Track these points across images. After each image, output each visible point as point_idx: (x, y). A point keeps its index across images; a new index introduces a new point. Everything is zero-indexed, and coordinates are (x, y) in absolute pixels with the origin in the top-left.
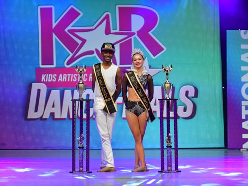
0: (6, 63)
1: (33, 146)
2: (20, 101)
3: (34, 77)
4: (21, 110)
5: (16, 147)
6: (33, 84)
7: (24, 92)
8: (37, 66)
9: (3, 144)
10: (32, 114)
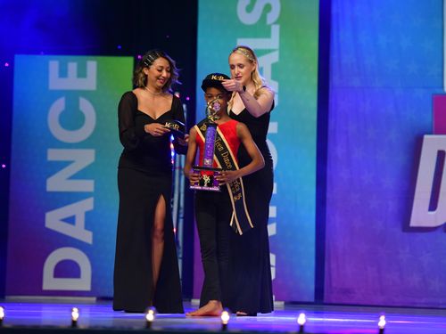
0: (356, 82)
1: (423, 301)
2: (390, 182)
3: (428, 118)
4: (392, 206)
5: (380, 299)
6: (427, 137)
7: (401, 159)
8: (438, 91)
9: (347, 291)
10: (421, 216)
